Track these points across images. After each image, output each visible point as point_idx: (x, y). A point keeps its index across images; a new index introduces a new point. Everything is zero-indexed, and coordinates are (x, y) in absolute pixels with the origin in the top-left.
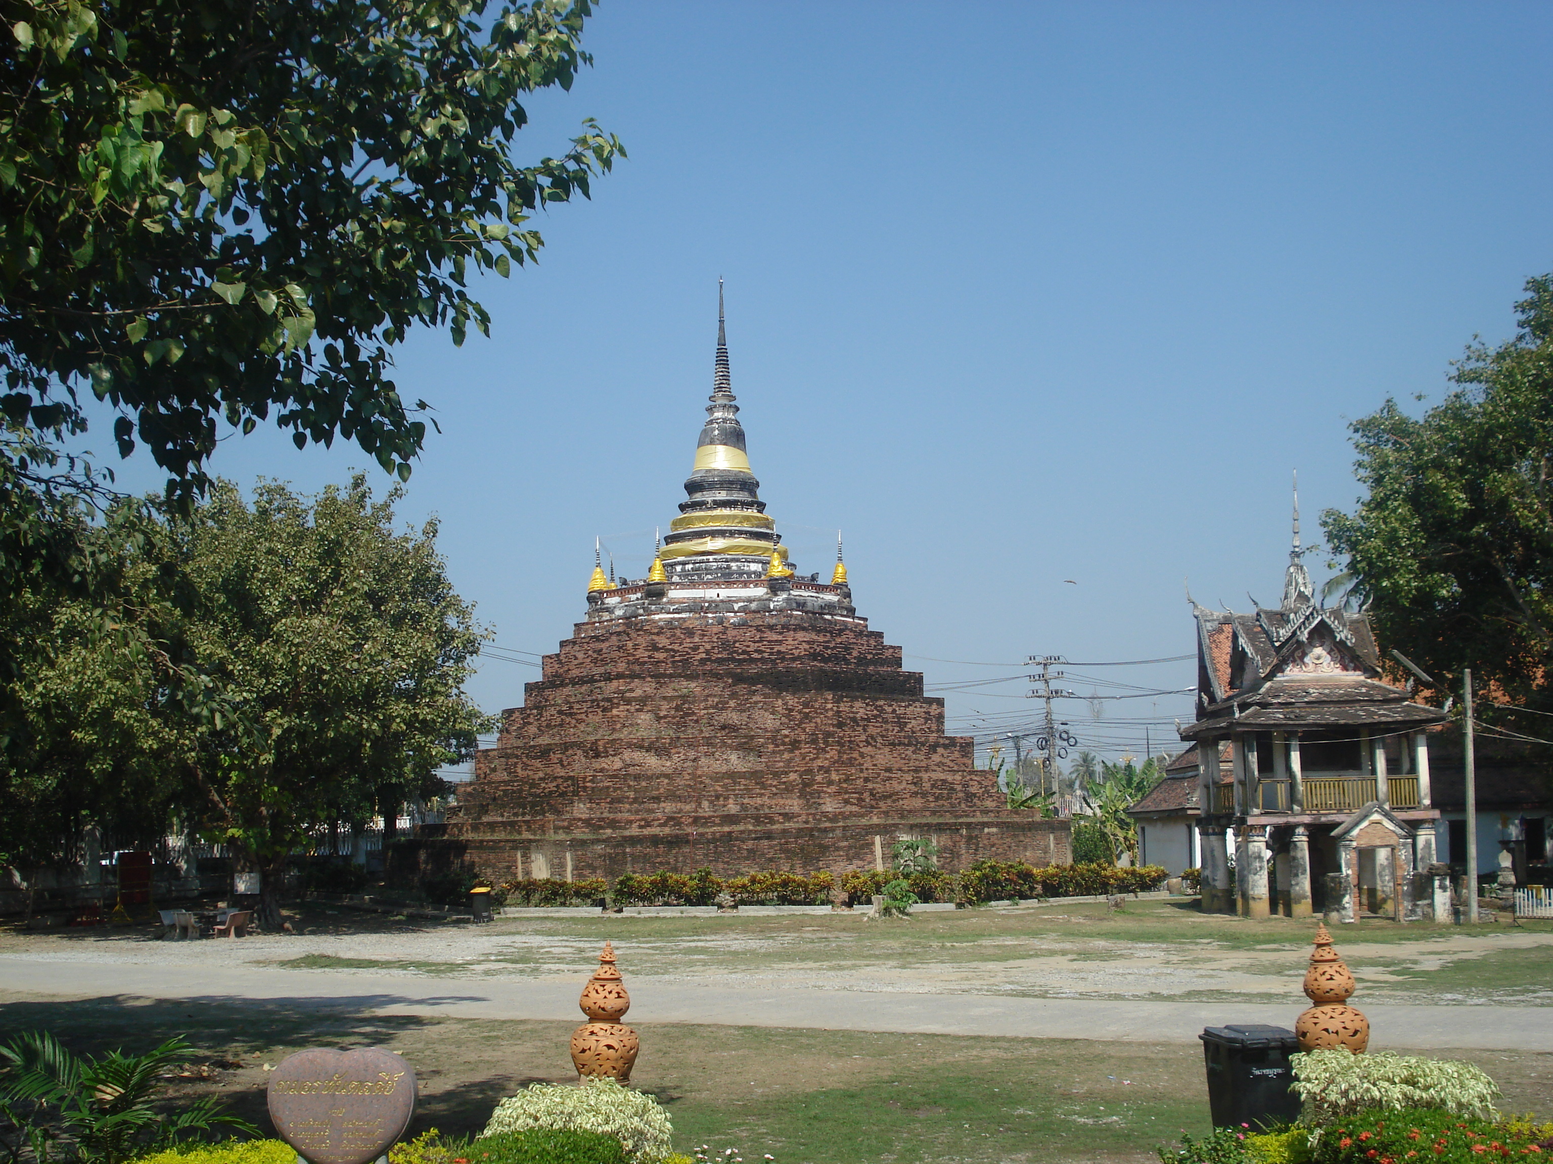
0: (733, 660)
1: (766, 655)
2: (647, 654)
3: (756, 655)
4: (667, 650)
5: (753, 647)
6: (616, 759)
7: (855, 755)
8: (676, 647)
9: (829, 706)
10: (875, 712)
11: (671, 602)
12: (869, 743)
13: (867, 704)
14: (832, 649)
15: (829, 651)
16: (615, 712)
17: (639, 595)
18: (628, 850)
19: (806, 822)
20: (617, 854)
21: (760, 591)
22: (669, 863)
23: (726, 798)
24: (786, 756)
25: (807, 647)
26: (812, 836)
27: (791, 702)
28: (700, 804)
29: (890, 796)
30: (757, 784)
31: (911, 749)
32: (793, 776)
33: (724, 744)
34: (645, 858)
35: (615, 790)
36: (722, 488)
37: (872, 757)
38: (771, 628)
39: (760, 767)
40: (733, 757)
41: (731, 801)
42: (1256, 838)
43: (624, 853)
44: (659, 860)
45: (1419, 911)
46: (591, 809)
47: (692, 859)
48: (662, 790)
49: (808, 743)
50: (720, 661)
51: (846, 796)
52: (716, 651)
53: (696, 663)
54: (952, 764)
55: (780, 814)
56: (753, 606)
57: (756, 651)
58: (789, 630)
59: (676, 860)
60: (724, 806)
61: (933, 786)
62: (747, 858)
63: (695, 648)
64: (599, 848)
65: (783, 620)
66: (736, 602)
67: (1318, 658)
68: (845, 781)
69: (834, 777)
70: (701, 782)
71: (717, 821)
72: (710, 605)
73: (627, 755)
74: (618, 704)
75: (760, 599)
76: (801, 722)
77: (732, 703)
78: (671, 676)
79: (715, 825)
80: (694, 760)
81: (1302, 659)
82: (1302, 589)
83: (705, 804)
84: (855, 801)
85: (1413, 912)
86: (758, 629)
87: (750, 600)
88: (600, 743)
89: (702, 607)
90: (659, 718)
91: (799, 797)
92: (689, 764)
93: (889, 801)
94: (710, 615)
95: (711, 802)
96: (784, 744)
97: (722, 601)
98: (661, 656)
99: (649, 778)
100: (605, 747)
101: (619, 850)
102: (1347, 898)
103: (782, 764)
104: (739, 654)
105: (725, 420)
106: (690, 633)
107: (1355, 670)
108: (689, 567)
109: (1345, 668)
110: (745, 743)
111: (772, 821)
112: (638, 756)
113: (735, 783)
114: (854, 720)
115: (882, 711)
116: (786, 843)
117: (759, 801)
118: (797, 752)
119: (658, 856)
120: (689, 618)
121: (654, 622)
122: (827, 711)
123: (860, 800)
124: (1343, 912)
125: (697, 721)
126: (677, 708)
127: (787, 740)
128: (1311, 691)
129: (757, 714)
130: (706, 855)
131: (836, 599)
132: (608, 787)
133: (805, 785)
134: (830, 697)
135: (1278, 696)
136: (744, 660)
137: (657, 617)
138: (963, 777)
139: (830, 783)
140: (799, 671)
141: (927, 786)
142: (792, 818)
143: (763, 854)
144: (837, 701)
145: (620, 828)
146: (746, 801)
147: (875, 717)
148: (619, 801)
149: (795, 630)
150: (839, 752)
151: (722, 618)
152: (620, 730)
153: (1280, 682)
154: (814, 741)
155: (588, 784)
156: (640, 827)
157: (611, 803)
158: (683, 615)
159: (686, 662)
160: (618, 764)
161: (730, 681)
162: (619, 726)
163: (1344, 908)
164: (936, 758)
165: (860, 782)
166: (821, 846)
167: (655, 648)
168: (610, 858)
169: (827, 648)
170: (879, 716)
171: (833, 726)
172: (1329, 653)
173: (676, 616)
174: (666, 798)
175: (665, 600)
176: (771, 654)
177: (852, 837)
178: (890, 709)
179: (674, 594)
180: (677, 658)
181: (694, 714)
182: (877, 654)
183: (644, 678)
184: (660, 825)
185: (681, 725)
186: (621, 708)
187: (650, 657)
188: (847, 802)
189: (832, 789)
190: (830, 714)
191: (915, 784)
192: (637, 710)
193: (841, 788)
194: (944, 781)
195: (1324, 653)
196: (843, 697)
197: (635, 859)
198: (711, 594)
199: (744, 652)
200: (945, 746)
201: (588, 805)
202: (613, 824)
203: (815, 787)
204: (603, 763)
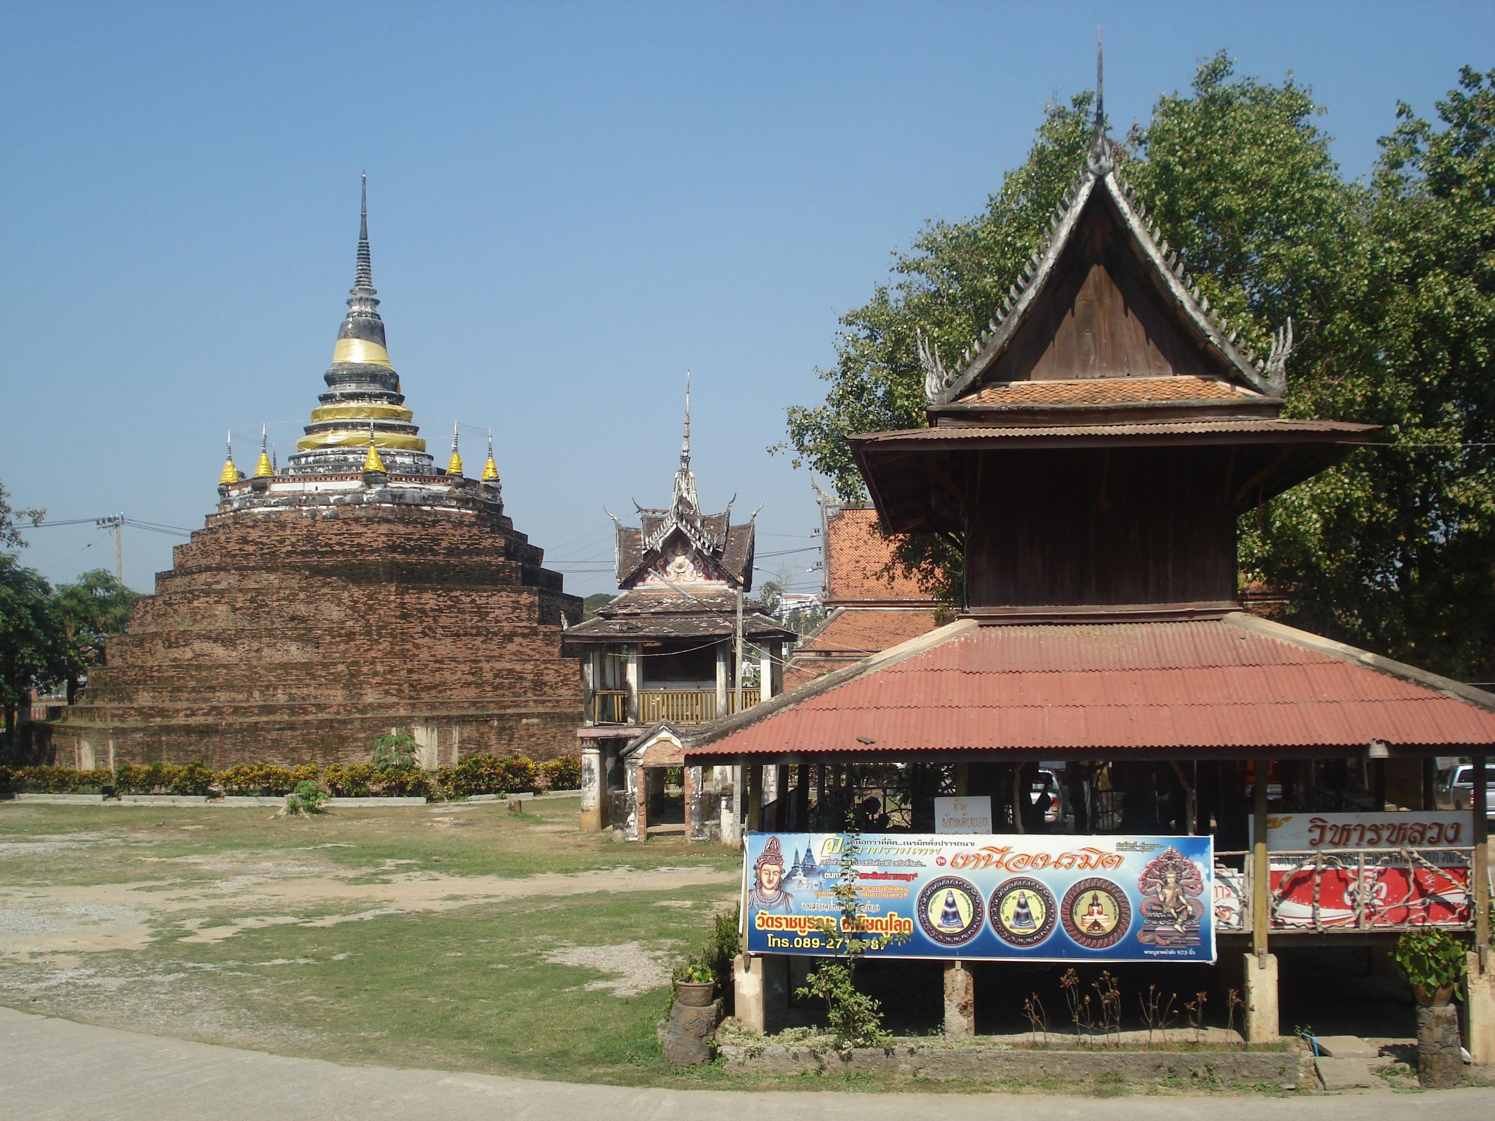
0: (317, 552)
1: (347, 547)
2: (238, 547)
3: (337, 548)
4: (257, 543)
5: (335, 539)
6: (187, 649)
7: (409, 646)
8: (264, 540)
9: (392, 598)
10: (449, 603)
11: (272, 496)
12: (425, 635)
13: (439, 595)
14: (416, 540)
15: (412, 543)
16: (196, 603)
17: (249, 488)
18: (163, 738)
19: (338, 713)
20: (154, 742)
21: (356, 485)
22: (200, 752)
23: (276, 688)
24: (342, 647)
25: (385, 539)
26: (332, 727)
27: (356, 595)
28: (252, 693)
29: (435, 687)
30: (308, 674)
31: (480, 639)
32: (341, 667)
33: (285, 636)
34: (179, 746)
35: (179, 679)
36: (352, 381)
37: (429, 647)
38: (357, 520)
39: (317, 658)
40: (293, 648)
41: (280, 691)
42: (587, 750)
43: (161, 741)
44: (191, 748)
45: (706, 831)
46: (154, 697)
47: (221, 748)
48: (221, 680)
49: (361, 634)
50: (304, 554)
51: (387, 687)
52: (301, 544)
53: (283, 555)
54: (532, 653)
55: (314, 705)
56: (348, 498)
57: (338, 544)
58: (373, 522)
59: (207, 749)
60: (274, 695)
61: (496, 676)
62: (271, 748)
63: (281, 542)
64: (138, 736)
65: (372, 512)
66: (332, 495)
67: (680, 567)
68: (390, 672)
69: (380, 668)
70: (256, 673)
71: (256, 711)
72: (307, 498)
73: (197, 645)
74: (199, 596)
75: (354, 492)
76: (366, 614)
77: (302, 596)
78: (253, 569)
79: (254, 715)
80: (257, 651)
81: (664, 568)
82: (685, 495)
83: (256, 694)
84: (394, 692)
85: (700, 831)
86: (345, 522)
87: (345, 493)
88: (172, 634)
89: (300, 500)
90: (235, 610)
91: (343, 688)
92: (253, 654)
93: (433, 692)
94: (305, 508)
95: (262, 692)
96: (340, 635)
97: (319, 494)
98: (250, 548)
99: (209, 668)
100: (177, 638)
101: (155, 739)
102: (632, 817)
103: (338, 655)
104: (322, 547)
105: (360, 314)
106: (282, 526)
107: (718, 579)
108: (311, 459)
109: (709, 577)
110: (304, 635)
111: (306, 712)
112: (206, 646)
113: (287, 673)
114: (423, 611)
115: (457, 600)
116: (308, 734)
117: (305, 691)
118: (352, 643)
119: (190, 744)
120: (286, 511)
121: (254, 515)
122: (389, 602)
123: (400, 691)
124: (627, 830)
125: (268, 613)
126: (252, 600)
127: (343, 631)
128: (665, 600)
129: (323, 606)
130: (234, 744)
131: (446, 489)
132: (172, 677)
133: (352, 676)
134: (393, 589)
135: (626, 606)
136: (327, 552)
137: (256, 510)
138: (536, 666)
139: (376, 674)
140: (371, 563)
141: (488, 676)
142: (325, 708)
143: (287, 744)
144: (402, 593)
145: (168, 716)
146: (293, 691)
147: (449, 607)
148: (179, 690)
149: (379, 522)
150: (392, 644)
151: (315, 511)
152: (200, 622)
153: (639, 591)
154: (368, 633)
155: (155, 674)
156: (187, 716)
157: (171, 692)
158: (280, 509)
159: (273, 554)
160: (189, 654)
161: (307, 573)
162: (199, 617)
163: (629, 826)
164: (512, 647)
165: (403, 673)
166: (340, 737)
167: (245, 541)
168: (148, 746)
169: (409, 540)
170: (454, 606)
171: (396, 617)
172: (692, 562)
173: (274, 509)
174: (221, 687)
175: (267, 493)
176: (352, 546)
177: (370, 728)
178: (468, 600)
179: (276, 488)
180: (266, 551)
181: (267, 605)
182: (473, 544)
183: (229, 570)
184: (205, 714)
185: (254, 616)
186: (202, 600)
187: (241, 550)
188: (387, 693)
189: (378, 679)
190: (393, 605)
191: (473, 674)
192: (216, 602)
193: (386, 679)
194: (511, 671)
195: (687, 561)
196: (408, 589)
197: (170, 747)
198: (310, 487)
199: (327, 545)
200: (524, 636)
201: (151, 694)
202: (162, 712)
203: (361, 678)
204: (175, 653)
